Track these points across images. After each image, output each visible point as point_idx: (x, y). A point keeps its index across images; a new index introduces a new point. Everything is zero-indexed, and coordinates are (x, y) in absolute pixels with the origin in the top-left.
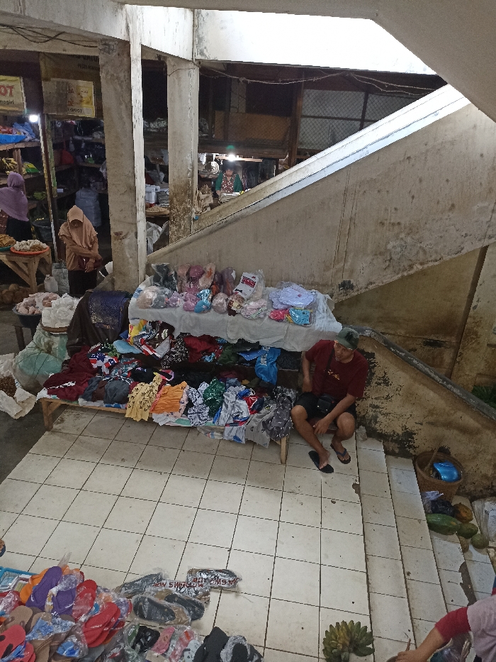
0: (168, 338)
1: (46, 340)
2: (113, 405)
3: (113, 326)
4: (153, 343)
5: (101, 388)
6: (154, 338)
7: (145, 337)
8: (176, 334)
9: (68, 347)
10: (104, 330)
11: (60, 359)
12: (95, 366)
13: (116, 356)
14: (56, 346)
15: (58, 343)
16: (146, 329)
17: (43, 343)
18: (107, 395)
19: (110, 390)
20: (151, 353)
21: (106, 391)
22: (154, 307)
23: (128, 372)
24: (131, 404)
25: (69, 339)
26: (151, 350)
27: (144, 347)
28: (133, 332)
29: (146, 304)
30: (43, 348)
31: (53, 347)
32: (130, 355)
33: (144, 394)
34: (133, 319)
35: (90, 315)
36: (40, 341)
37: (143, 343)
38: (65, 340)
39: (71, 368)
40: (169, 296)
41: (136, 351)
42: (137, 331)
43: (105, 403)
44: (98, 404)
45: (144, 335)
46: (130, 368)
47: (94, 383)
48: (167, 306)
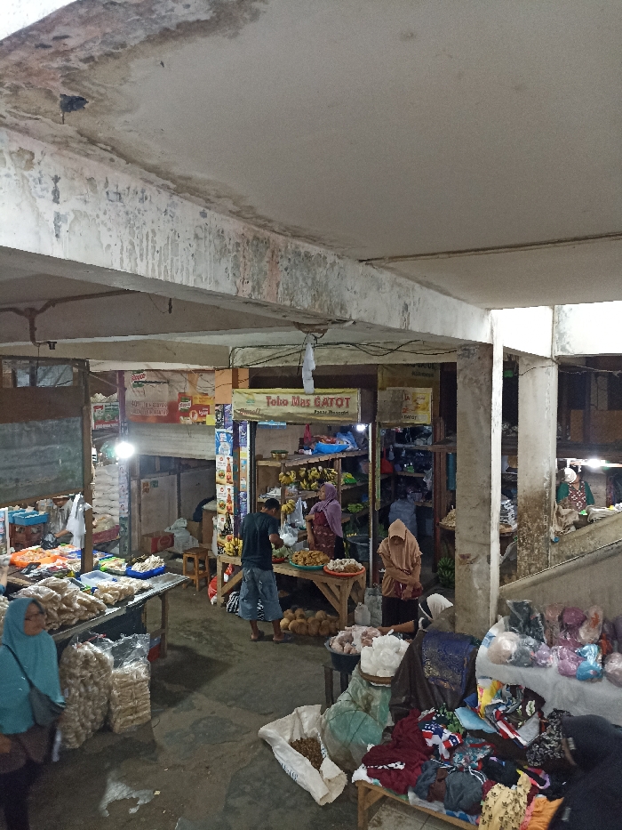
0: (536, 715)
1: (364, 692)
2: (457, 815)
3: (454, 684)
4: (515, 720)
5: (440, 780)
6: (515, 712)
7: (501, 709)
8: (547, 711)
9: (392, 707)
10: (440, 688)
11: (381, 724)
12: (430, 743)
13: (458, 732)
14: (376, 703)
15: (380, 698)
16: (501, 696)
17: (360, 696)
18: (448, 794)
19: (453, 787)
20: (512, 736)
21: (447, 789)
22: (513, 663)
23: (478, 761)
24: (486, 818)
25: (393, 696)
26: (512, 731)
27: (500, 724)
28: (485, 699)
29: (501, 658)
30: (360, 703)
31: (373, 704)
32: (479, 734)
33: (505, 805)
34: (484, 677)
35: (423, 664)
36: (356, 693)
37: (500, 717)
38: (388, 697)
39: (398, 741)
40: (535, 649)
41: (489, 729)
42: (489, 697)
43: (446, 808)
44: (435, 807)
45: (499, 704)
46: (481, 756)
47: (430, 771)
48: (533, 663)
